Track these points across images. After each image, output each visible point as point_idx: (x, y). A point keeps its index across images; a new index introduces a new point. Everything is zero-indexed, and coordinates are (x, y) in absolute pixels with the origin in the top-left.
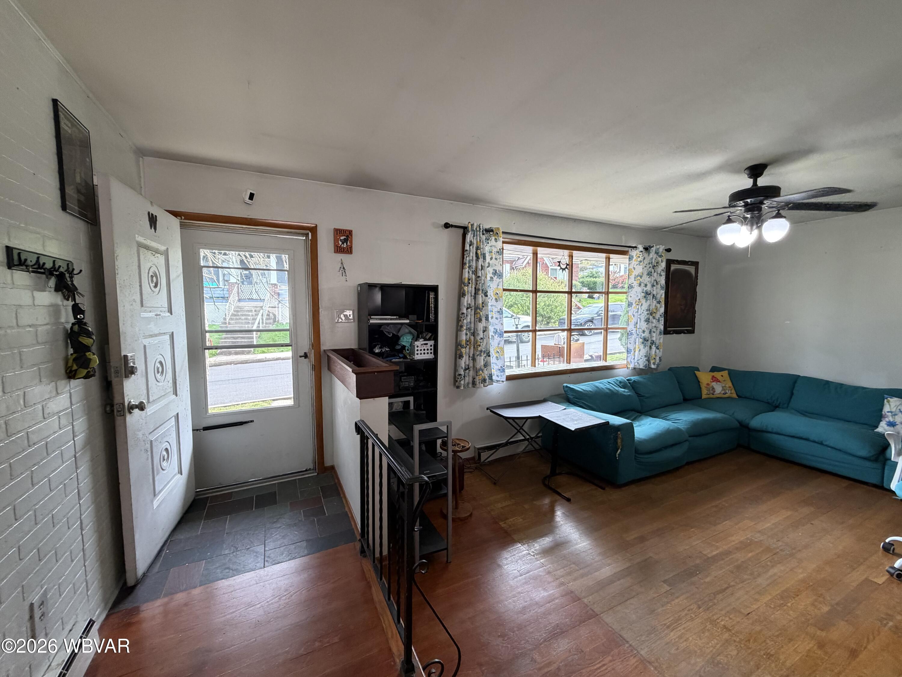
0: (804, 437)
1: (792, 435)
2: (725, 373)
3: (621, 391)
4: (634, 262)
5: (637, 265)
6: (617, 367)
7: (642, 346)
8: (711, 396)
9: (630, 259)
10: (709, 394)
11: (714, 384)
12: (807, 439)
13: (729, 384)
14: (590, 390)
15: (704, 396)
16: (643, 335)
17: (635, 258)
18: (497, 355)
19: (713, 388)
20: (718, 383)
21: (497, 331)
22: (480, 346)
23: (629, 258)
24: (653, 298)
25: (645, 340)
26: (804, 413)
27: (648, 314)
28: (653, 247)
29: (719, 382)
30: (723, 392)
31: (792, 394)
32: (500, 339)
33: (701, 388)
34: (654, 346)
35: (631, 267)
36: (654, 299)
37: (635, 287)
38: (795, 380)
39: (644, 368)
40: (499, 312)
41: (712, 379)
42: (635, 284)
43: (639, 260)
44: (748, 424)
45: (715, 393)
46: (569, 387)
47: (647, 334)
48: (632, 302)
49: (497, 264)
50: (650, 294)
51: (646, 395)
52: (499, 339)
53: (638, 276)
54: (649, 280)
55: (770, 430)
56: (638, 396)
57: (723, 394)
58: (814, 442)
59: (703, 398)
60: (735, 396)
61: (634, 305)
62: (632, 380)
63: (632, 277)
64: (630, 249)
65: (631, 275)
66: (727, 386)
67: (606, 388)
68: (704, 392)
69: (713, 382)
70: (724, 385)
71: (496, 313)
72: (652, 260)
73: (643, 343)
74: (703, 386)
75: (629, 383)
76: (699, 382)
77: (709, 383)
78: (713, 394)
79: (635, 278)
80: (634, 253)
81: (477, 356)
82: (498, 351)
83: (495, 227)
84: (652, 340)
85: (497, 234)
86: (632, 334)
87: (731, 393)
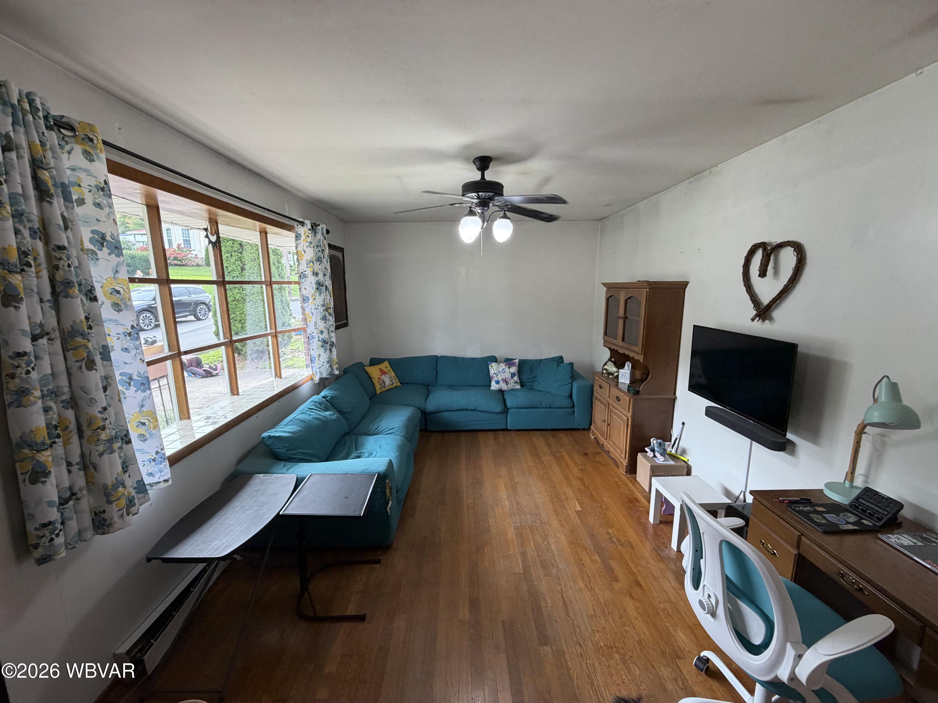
0: (465, 409)
1: (458, 409)
2: (387, 363)
3: (328, 415)
4: (303, 243)
5: (307, 247)
6: (301, 383)
7: (322, 351)
8: (384, 389)
9: (298, 237)
10: (381, 388)
11: (383, 377)
12: (467, 410)
13: (393, 374)
14: (299, 429)
15: (378, 392)
16: (321, 337)
17: (303, 237)
19: (384, 382)
20: (386, 375)
21: (131, 379)
22: (103, 428)
23: (296, 237)
24: (326, 290)
25: (325, 342)
26: (452, 387)
27: (324, 310)
28: (319, 225)
29: (386, 373)
30: (391, 383)
31: (437, 372)
32: (144, 394)
33: (373, 384)
34: (334, 348)
35: (300, 249)
36: (327, 292)
37: (309, 276)
38: (436, 360)
39: (328, 376)
40: (130, 334)
41: (381, 372)
42: (309, 272)
43: (309, 240)
44: (425, 409)
45: (386, 386)
46: (274, 437)
47: (325, 336)
48: (308, 296)
49: (102, 218)
50: (323, 286)
51: (348, 410)
52: (140, 395)
53: (310, 262)
54: (320, 267)
55: (442, 409)
56: (341, 414)
57: (392, 385)
58: (471, 410)
59: (377, 394)
60: (399, 384)
61: (311, 300)
62: (328, 396)
63: (303, 262)
64: (296, 223)
65: (301, 260)
66: (392, 376)
67: (313, 418)
68: (378, 387)
69: (382, 375)
70: (390, 376)
71: (122, 337)
72: (320, 242)
73: (322, 346)
74: (376, 381)
75: (327, 401)
76: (371, 378)
77: (380, 377)
78: (385, 387)
79: (307, 264)
80: (302, 230)
82: (143, 421)
84: (331, 342)
85: (91, 140)
86: (313, 337)
87: (397, 382)
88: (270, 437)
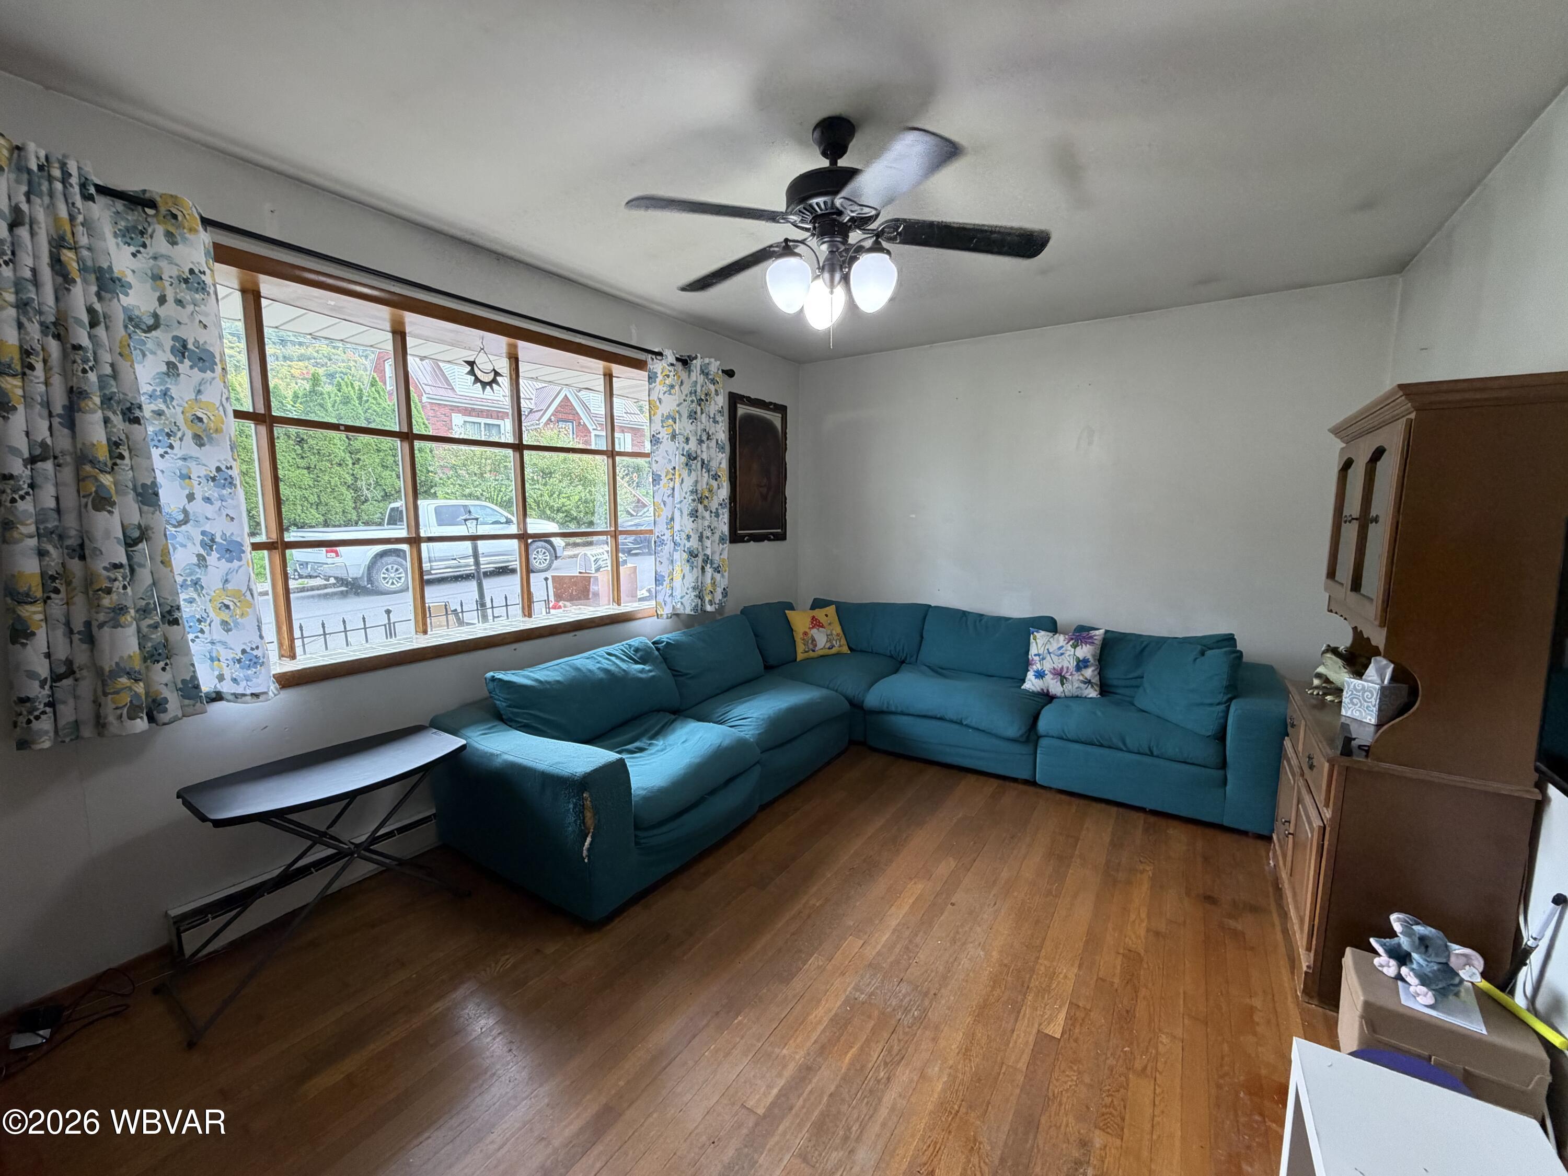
0: (939, 716)
1: (923, 713)
2: (831, 610)
3: (635, 670)
4: (659, 387)
5: (664, 393)
6: (639, 616)
7: (687, 567)
8: (811, 654)
9: (652, 378)
10: (806, 652)
11: (814, 632)
12: (941, 719)
13: (838, 629)
14: (558, 679)
15: (800, 656)
16: (688, 545)
17: (660, 377)
18: (225, 615)
19: (813, 640)
20: (821, 629)
21: (213, 540)
22: (109, 591)
23: (650, 378)
24: (702, 466)
25: (693, 554)
26: (939, 671)
27: (694, 500)
28: (696, 358)
29: (822, 627)
30: (828, 645)
31: (922, 637)
32: (229, 565)
33: (795, 641)
34: (709, 565)
35: (654, 397)
36: (704, 470)
37: (664, 440)
38: (924, 613)
39: (692, 613)
40: (213, 479)
41: (812, 623)
42: (664, 435)
43: (668, 381)
44: (863, 702)
45: (817, 649)
46: (500, 680)
47: (694, 543)
48: (659, 473)
50: (695, 458)
51: (691, 672)
52: (224, 565)
53: (668, 417)
54: (693, 428)
55: (893, 709)
56: (674, 676)
57: (829, 648)
58: (952, 721)
59: (798, 660)
60: (845, 649)
61: (664, 480)
62: (662, 642)
63: (657, 419)
64: (650, 356)
65: (654, 415)
66: (834, 632)
67: (599, 668)
68: (800, 648)
69: (813, 627)
70: (829, 632)
71: (204, 481)
72: (695, 386)
73: (688, 561)
74: (798, 637)
75: (658, 649)
76: (792, 630)
77: (807, 630)
78: (814, 651)
79: (662, 421)
80: (658, 366)
81: (101, 626)
82: (227, 602)
83: (161, 191)
84: (705, 555)
85: (175, 217)
86: (663, 543)
87: (840, 646)
88: (493, 679)
